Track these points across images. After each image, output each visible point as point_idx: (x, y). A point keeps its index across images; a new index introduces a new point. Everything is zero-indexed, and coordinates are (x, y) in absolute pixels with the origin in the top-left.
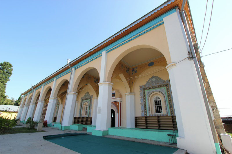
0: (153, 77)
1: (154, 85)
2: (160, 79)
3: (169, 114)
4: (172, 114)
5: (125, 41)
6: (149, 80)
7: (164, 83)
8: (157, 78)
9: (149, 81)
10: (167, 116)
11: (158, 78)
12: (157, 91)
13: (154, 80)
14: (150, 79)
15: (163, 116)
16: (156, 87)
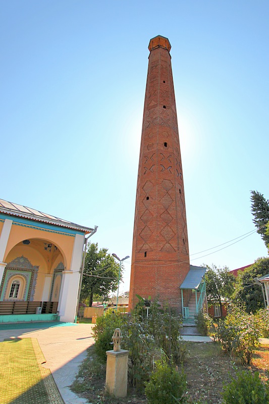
0: (22, 257)
1: (21, 267)
2: (29, 263)
3: (26, 300)
4: (28, 299)
5: (27, 225)
6: (16, 259)
7: (31, 268)
8: (26, 259)
9: (16, 261)
10: (23, 301)
11: (28, 260)
12: (22, 275)
13: (22, 261)
14: (18, 258)
15: (20, 301)
16: (22, 270)
